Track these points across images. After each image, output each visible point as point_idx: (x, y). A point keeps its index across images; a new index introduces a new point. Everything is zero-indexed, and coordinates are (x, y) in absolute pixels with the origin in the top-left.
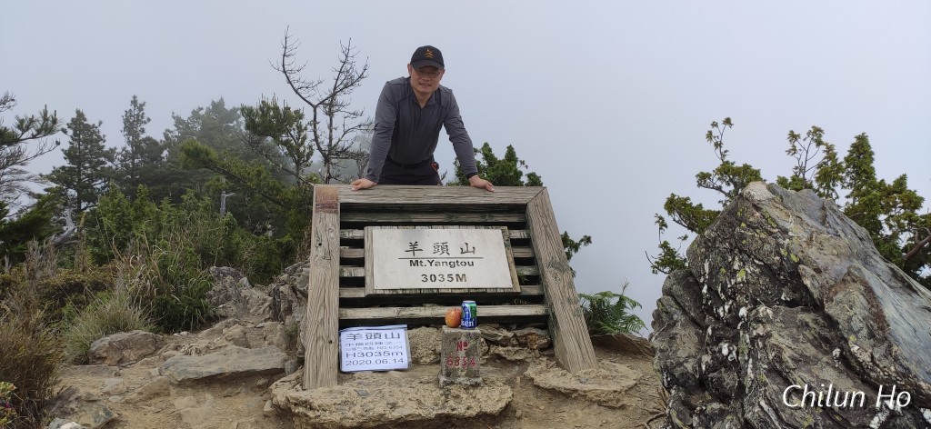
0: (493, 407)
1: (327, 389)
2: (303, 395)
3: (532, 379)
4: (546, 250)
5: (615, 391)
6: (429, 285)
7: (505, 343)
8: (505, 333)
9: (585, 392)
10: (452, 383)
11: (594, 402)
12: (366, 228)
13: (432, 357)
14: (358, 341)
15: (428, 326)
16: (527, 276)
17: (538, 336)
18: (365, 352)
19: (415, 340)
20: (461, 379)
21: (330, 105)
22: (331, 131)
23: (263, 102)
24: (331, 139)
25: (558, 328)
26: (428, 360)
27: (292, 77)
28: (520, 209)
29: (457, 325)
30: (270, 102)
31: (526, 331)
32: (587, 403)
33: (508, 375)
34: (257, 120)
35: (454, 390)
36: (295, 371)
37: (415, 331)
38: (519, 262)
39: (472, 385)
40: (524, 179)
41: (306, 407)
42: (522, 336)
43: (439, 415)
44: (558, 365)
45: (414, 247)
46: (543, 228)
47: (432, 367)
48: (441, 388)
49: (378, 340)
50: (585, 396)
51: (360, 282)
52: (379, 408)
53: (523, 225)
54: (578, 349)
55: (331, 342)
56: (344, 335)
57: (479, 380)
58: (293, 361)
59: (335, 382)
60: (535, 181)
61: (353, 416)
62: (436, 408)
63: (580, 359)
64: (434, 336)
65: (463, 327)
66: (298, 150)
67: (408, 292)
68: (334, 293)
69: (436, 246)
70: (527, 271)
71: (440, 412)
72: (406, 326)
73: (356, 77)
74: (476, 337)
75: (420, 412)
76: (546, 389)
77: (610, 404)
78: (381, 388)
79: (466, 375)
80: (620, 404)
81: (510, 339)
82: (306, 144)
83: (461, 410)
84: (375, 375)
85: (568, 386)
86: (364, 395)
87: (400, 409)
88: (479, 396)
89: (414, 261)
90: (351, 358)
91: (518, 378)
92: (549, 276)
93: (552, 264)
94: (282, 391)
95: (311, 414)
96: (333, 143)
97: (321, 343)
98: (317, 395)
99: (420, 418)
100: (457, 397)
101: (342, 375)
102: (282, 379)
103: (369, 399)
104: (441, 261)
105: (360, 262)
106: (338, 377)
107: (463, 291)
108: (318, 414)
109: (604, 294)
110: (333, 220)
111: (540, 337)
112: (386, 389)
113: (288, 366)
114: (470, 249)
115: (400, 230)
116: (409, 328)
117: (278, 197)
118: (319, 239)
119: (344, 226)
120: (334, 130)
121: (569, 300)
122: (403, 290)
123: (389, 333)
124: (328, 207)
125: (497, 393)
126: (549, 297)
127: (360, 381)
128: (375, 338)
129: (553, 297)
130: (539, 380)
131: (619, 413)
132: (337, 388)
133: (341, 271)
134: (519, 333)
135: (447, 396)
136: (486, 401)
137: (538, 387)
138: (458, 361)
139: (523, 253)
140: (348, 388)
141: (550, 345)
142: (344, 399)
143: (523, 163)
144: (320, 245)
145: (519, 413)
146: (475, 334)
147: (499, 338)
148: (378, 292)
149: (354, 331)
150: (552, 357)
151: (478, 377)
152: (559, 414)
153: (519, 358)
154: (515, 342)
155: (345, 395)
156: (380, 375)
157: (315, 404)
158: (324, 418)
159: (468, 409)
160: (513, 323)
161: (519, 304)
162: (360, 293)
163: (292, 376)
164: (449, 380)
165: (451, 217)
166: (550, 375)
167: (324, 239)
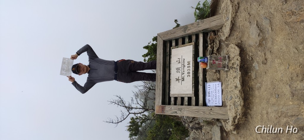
0: (237, 51)
1: (229, 111)
2: (231, 119)
3: (227, 38)
4: (180, 34)
5: (232, 7)
6: (191, 74)
7: (213, 48)
8: (209, 48)
9: (232, 18)
10: (228, 66)
11: (236, 14)
12: (170, 96)
13: (217, 73)
14: (211, 100)
15: (206, 75)
16: (189, 40)
17: (210, 36)
18: (215, 97)
19: (211, 80)
20: (226, 63)
21: (129, 108)
22: (138, 108)
23: (128, 130)
24: (140, 108)
25: (208, 28)
26: (218, 75)
27: (120, 120)
28: (165, 43)
29: (206, 64)
30: (128, 128)
31: (209, 40)
32: (236, 17)
33: (225, 46)
34: (134, 132)
35: (230, 65)
36: (221, 122)
37: (208, 80)
38: (183, 43)
39: (229, 59)
40: (155, 42)
41: (235, 119)
42: (211, 42)
43: (240, 70)
44: (221, 28)
45: (177, 80)
46: (172, 35)
47: (221, 74)
48: (230, 70)
49: (211, 93)
50: (234, 18)
51: (190, 99)
52: (237, 92)
53: (170, 42)
54: (216, 21)
55: (211, 109)
56: (208, 104)
57: (227, 56)
58: (217, 123)
59: (226, 108)
60: (155, 39)
61: (239, 102)
62: (237, 72)
63: (219, 20)
64: (210, 73)
65: (207, 62)
66: (144, 119)
67: (194, 82)
68: (193, 108)
69: (177, 72)
70: (187, 40)
71: (239, 70)
72: (206, 83)
73: (120, 99)
74: (211, 57)
75: (238, 77)
76: (230, 32)
77: (237, 8)
78: (229, 92)
79: (225, 61)
80: (237, 5)
81: (211, 46)
82: (142, 117)
83: (238, 62)
84: (223, 94)
85: (230, 24)
86: (232, 98)
87: (237, 85)
88: (233, 56)
89: (182, 80)
90: (217, 102)
91: (226, 43)
92: (189, 32)
93: (185, 31)
94: (229, 127)
95: (238, 117)
96: (141, 107)
97: (211, 113)
98: (231, 115)
99: (241, 78)
100: (233, 64)
101: (223, 106)
102: (224, 127)
103: (233, 96)
104: (182, 70)
105: (183, 99)
106: (224, 107)
107: (194, 63)
108: (238, 114)
109: (195, 14)
110: (167, 108)
111: (211, 35)
112: (230, 90)
113: (219, 125)
114: (179, 60)
115: (171, 84)
116: (206, 82)
117: (159, 126)
118: (174, 112)
119: (169, 104)
120: (137, 107)
121: (198, 25)
122: (193, 84)
123: (208, 89)
124: (163, 109)
125: (232, 49)
126: (197, 32)
127: (226, 99)
128: (210, 94)
129: (196, 31)
130: (227, 35)
131: (240, 5)
132: (228, 107)
133: (186, 105)
134: (209, 43)
135: (232, 68)
136: (235, 53)
137: (229, 35)
138: (220, 64)
139: (180, 42)
140: (228, 103)
141: (214, 31)
142: (233, 105)
143: (149, 43)
144: (176, 112)
145: (240, 42)
146: (210, 58)
147: (211, 50)
148: (193, 92)
149: (207, 101)
150: (218, 31)
151: (226, 56)
152: (240, 27)
153: (218, 43)
154: (212, 44)
155: (231, 104)
156: (223, 92)
157: (235, 115)
158: (240, 112)
159: (238, 60)
160: (206, 45)
161: (199, 43)
162: (194, 99)
163: (223, 123)
164: (227, 67)
165: (167, 67)
166: (225, 31)
167: (174, 111)
